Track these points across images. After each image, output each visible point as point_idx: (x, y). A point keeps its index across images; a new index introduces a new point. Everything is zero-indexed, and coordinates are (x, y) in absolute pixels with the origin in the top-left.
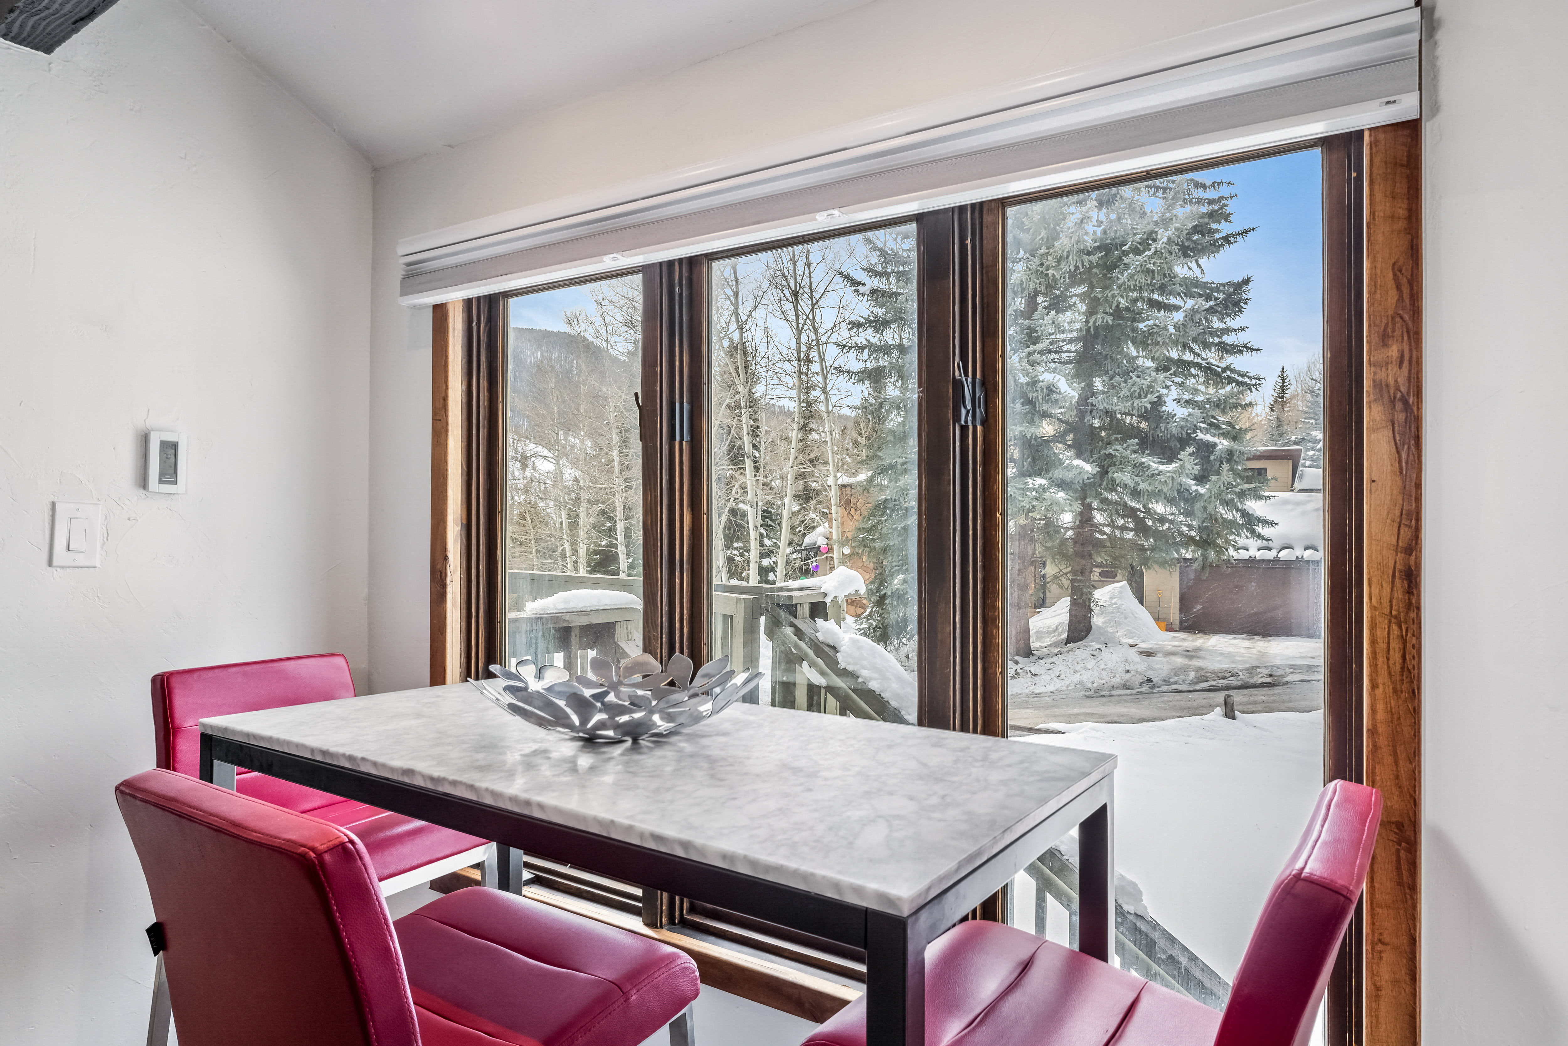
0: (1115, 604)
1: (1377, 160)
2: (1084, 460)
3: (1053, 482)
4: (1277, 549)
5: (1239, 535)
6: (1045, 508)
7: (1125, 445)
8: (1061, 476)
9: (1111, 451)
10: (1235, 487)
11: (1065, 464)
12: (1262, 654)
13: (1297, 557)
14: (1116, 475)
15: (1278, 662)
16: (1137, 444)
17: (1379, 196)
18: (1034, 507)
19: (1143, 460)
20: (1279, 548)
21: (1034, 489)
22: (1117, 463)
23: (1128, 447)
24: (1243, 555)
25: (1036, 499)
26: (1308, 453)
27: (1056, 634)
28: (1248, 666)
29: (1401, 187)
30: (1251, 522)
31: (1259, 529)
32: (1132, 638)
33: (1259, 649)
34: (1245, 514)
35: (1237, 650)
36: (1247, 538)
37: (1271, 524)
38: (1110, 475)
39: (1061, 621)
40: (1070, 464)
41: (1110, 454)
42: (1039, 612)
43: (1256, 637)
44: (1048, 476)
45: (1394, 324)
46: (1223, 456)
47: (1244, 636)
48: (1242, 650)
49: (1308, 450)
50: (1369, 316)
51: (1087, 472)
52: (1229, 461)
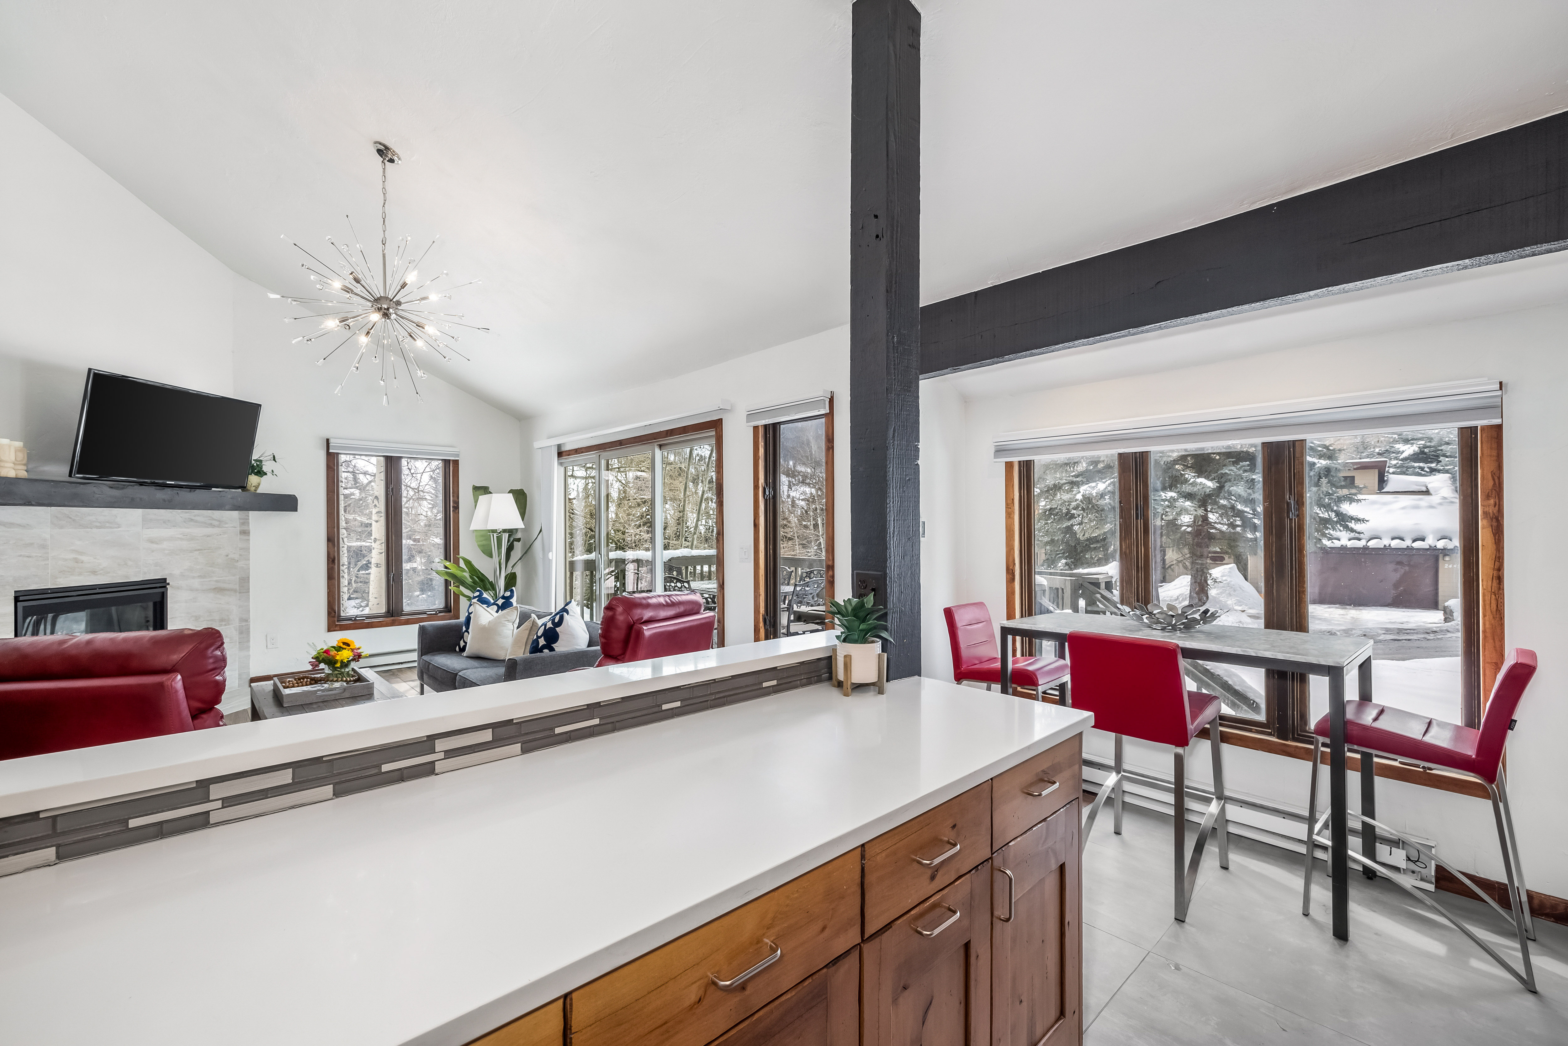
0: (1225, 580)
1: (1484, 435)
2: (1205, 478)
3: (1181, 494)
4: (1365, 539)
5: (1334, 529)
6: (1176, 513)
7: (1238, 466)
8: (1187, 490)
9: (1227, 471)
10: (1332, 495)
11: (1191, 482)
12: (1355, 620)
13: (1385, 546)
14: (1232, 488)
15: (1370, 625)
16: (1248, 465)
17: (1485, 448)
18: (1167, 512)
19: (1254, 477)
20: (1368, 538)
21: (1166, 500)
22: (1232, 480)
23: (1241, 467)
24: (1337, 544)
25: (1168, 507)
26: (1391, 462)
27: (1177, 602)
28: (1344, 628)
29: (1495, 446)
30: (1343, 520)
31: (1352, 525)
32: (1241, 606)
33: (1352, 615)
34: (1338, 514)
35: (1332, 616)
36: (1340, 531)
37: (1363, 521)
38: (1226, 488)
39: (1181, 593)
40: (1194, 482)
41: (1226, 473)
42: (1162, 586)
43: (1348, 607)
44: (1177, 491)
45: (1492, 492)
46: (1322, 472)
47: (1337, 606)
48: (1337, 616)
49: (1391, 459)
50: (1481, 489)
51: (1209, 487)
52: (1326, 476)
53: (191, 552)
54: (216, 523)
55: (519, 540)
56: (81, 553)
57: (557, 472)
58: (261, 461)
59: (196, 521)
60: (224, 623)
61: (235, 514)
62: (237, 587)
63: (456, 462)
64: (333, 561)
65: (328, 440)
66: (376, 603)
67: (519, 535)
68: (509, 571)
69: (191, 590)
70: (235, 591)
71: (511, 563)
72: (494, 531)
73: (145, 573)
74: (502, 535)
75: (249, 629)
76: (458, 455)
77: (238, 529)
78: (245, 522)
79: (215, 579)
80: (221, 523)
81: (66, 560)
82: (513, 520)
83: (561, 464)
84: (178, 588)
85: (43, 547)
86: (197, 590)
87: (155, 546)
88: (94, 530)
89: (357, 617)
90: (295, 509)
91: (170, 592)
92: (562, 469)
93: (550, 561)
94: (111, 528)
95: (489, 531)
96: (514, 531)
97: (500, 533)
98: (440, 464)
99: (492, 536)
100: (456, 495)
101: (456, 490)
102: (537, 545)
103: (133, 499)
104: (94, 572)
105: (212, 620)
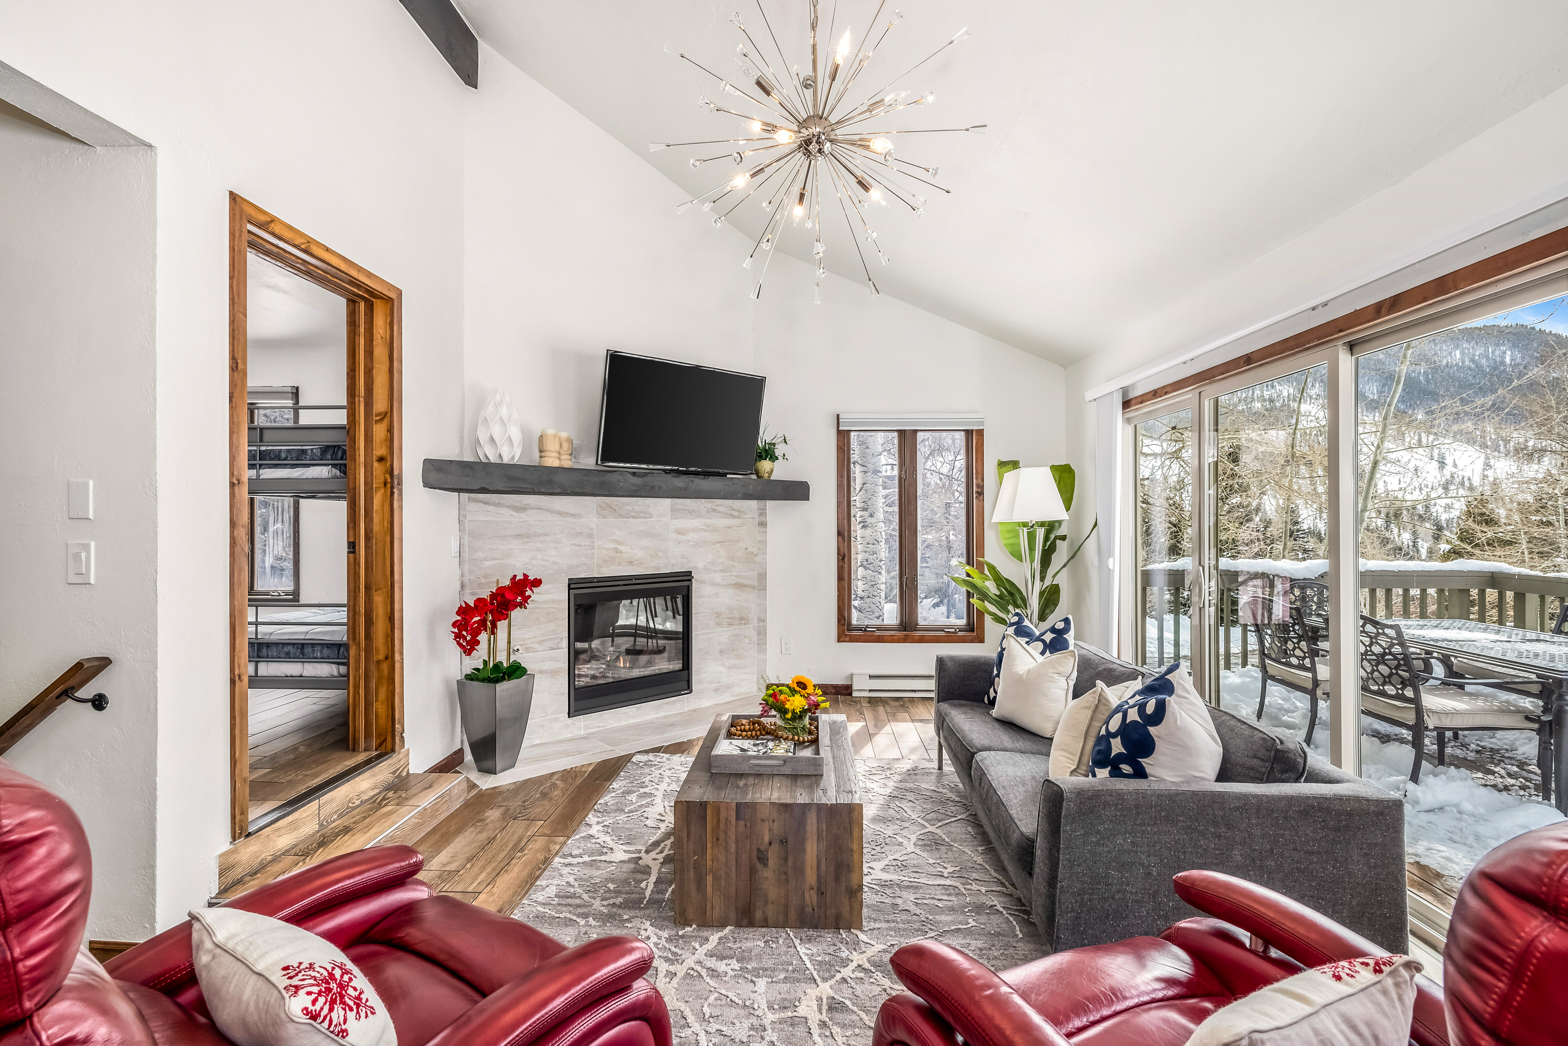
53: (714, 544)
54: (736, 513)
55: (1063, 538)
56: (620, 543)
57: (1122, 433)
58: (774, 444)
59: (718, 512)
60: (743, 622)
61: (754, 504)
62: (755, 583)
63: (980, 433)
64: (843, 559)
65: (838, 416)
66: (890, 614)
67: (1061, 532)
68: (1048, 582)
69: (714, 584)
70: (754, 588)
71: (1051, 572)
72: (1025, 525)
73: (673, 565)
74: (1035, 531)
75: (766, 630)
76: (982, 423)
77: (757, 520)
78: (763, 512)
79: (735, 574)
80: (741, 513)
81: (607, 549)
82: (1054, 509)
83: (1128, 421)
84: (702, 582)
85: (591, 536)
86: (719, 585)
87: (681, 537)
88: (631, 520)
89: (867, 626)
90: (806, 498)
91: (695, 585)
92: (1130, 429)
93: (1110, 572)
94: (644, 518)
95: (1019, 524)
96: (1057, 524)
97: (1032, 527)
98: (960, 437)
99: (1021, 531)
100: (979, 477)
101: (979, 470)
102: (1090, 546)
103: (653, 487)
104: (631, 563)
105: (732, 618)
